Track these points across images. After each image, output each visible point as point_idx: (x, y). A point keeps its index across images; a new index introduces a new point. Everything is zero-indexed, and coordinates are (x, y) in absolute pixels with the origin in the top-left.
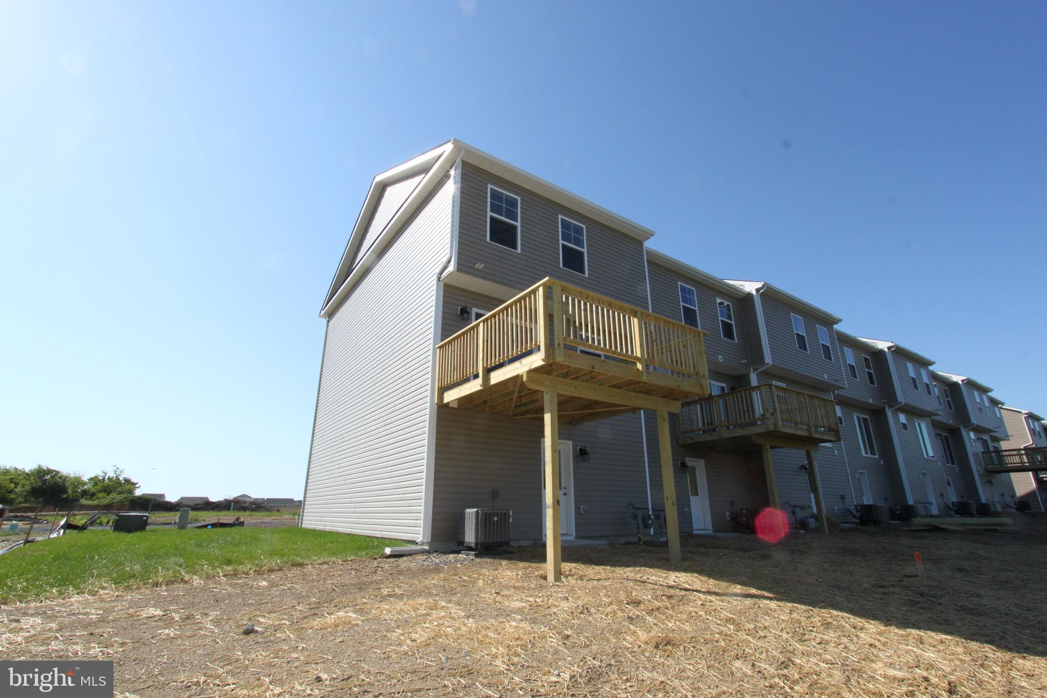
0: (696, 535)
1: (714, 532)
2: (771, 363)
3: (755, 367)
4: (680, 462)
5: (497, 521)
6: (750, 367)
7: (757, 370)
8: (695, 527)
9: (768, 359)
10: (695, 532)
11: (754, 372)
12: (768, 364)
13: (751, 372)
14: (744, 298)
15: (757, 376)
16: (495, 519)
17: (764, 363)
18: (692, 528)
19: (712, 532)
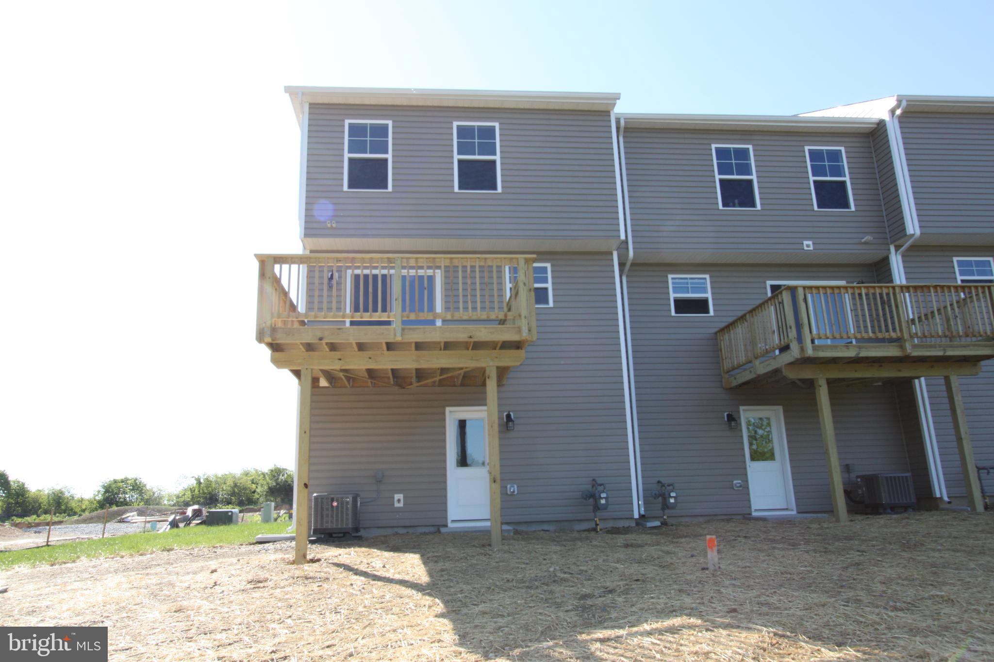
0: (758, 519)
1: (799, 512)
2: (918, 232)
3: (898, 243)
4: (726, 414)
5: (337, 507)
6: (888, 244)
7: (901, 246)
8: (753, 507)
9: (912, 226)
10: (754, 514)
11: (896, 251)
12: (913, 235)
13: (890, 253)
14: (876, 129)
15: (903, 256)
16: (335, 504)
17: (905, 235)
18: (750, 507)
19: (794, 512)
